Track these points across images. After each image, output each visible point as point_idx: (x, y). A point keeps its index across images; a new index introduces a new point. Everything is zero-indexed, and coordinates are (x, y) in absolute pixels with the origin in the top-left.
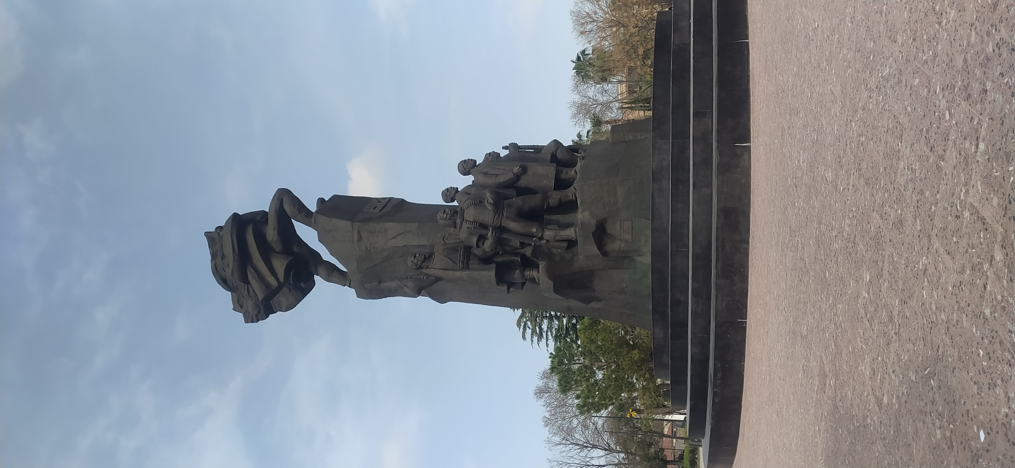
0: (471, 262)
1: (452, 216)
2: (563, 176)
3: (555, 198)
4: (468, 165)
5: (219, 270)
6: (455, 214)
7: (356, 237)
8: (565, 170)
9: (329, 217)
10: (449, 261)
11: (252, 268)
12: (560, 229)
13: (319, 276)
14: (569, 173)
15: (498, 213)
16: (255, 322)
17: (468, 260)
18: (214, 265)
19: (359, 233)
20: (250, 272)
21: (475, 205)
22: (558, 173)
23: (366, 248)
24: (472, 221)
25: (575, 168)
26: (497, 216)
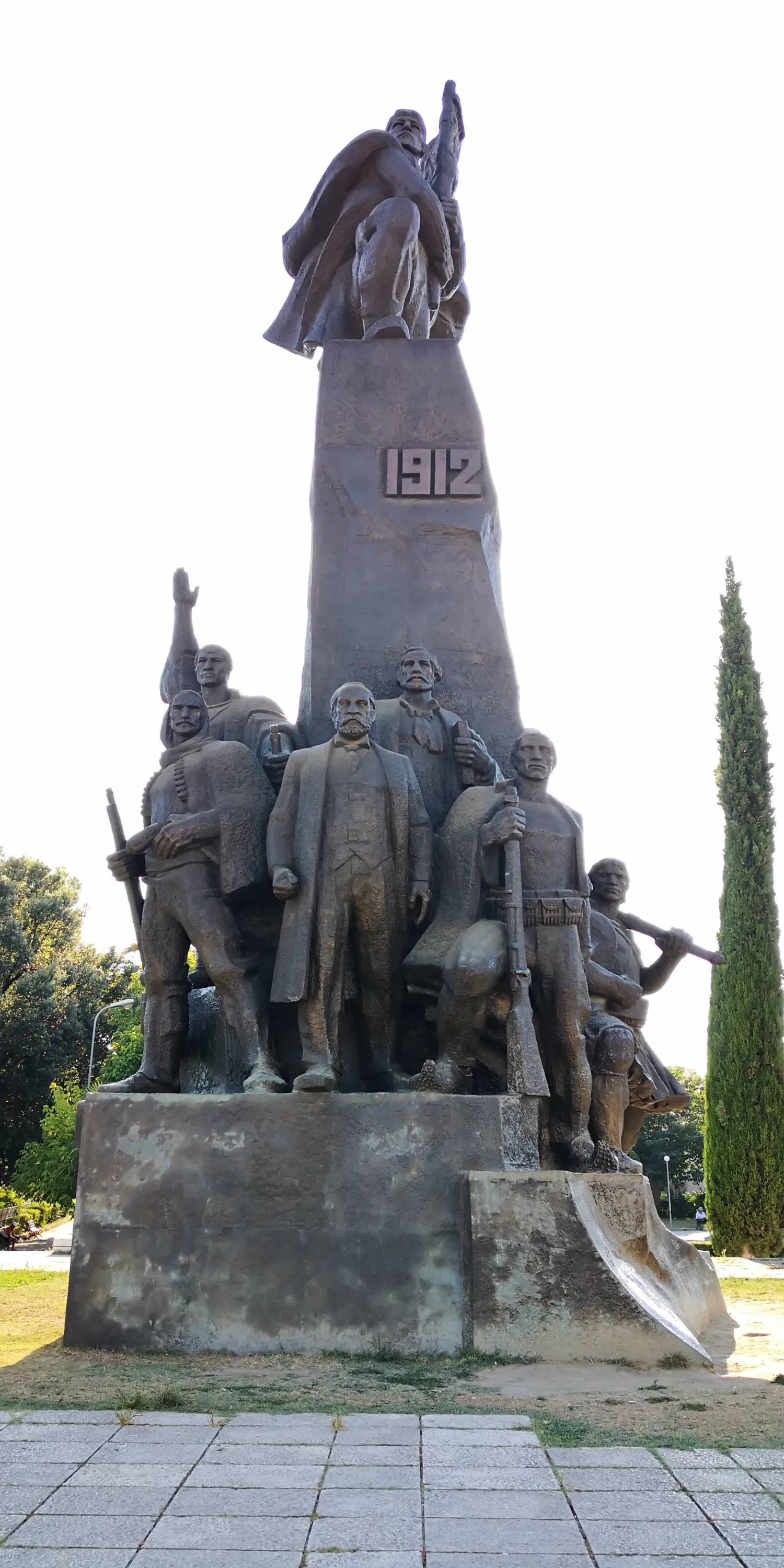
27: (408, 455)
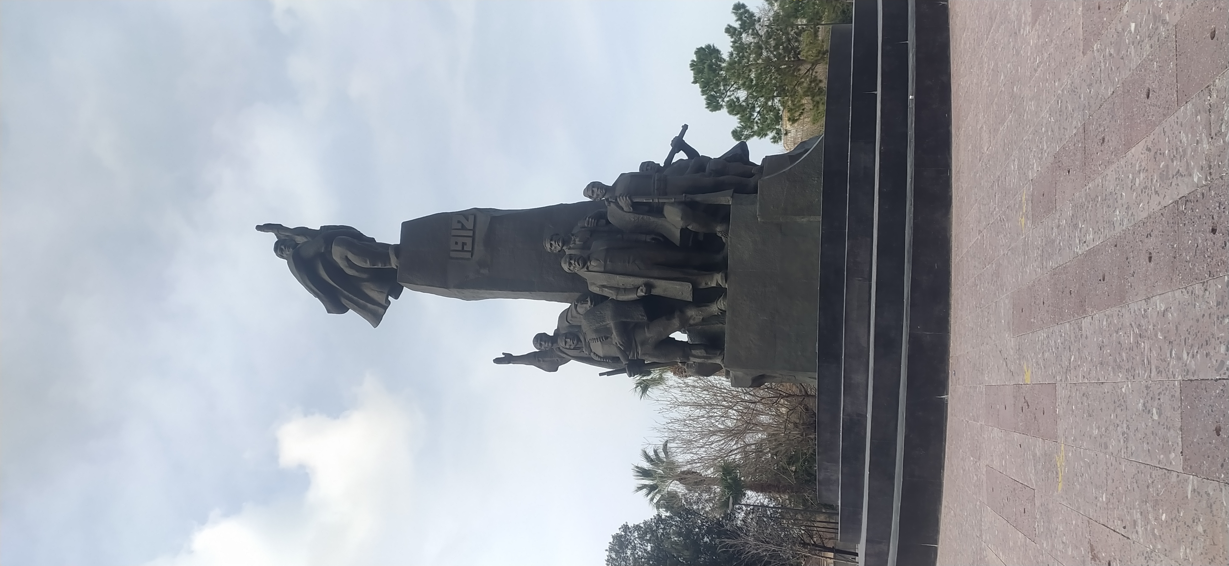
27: (454, 247)
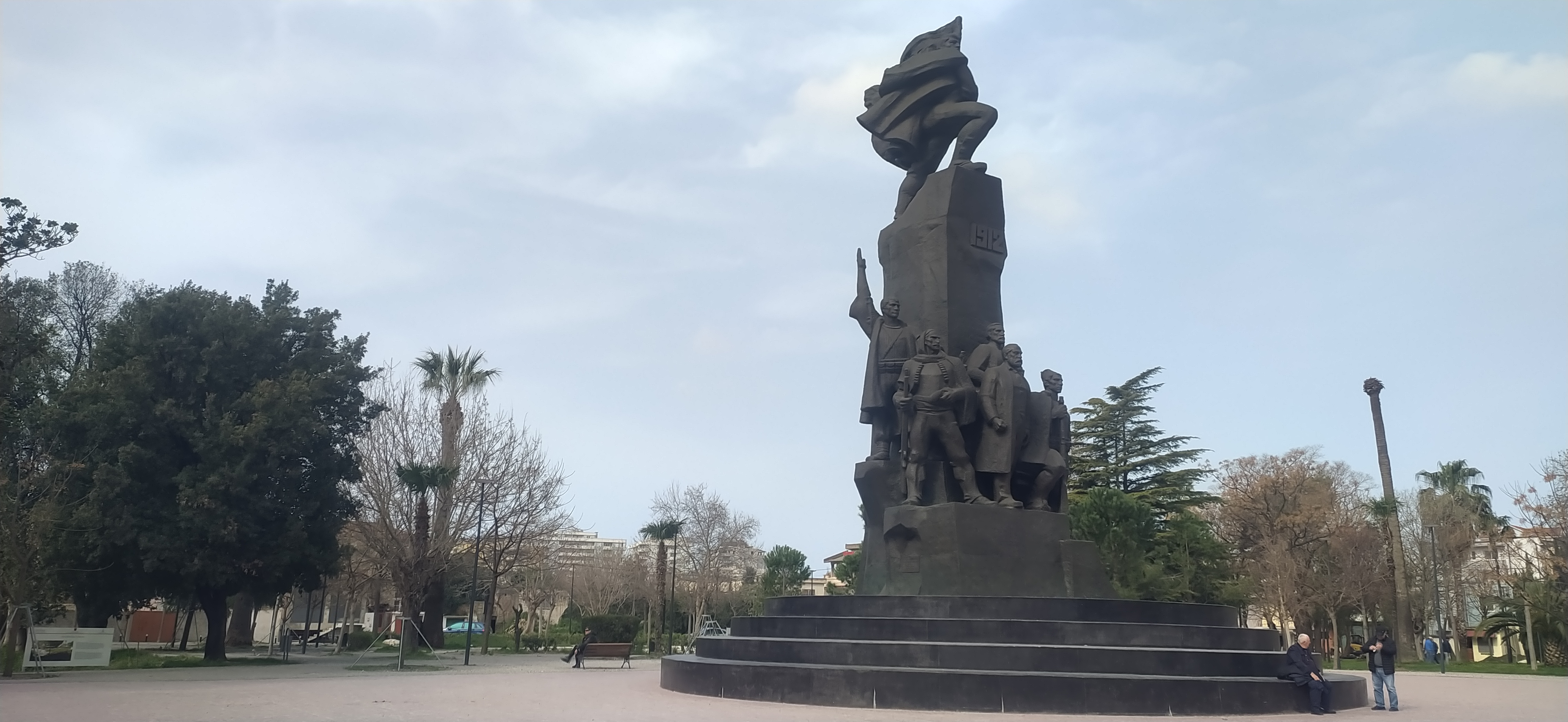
0: (889, 375)
1: (930, 347)
2: (998, 483)
3: (965, 474)
4: (1012, 358)
5: (920, 45)
6: (932, 351)
7: (932, 222)
8: (1007, 484)
9: (952, 185)
10: (888, 349)
11: (899, 97)
12: (919, 483)
13: (906, 176)
14: (1002, 490)
15: (930, 405)
16: (867, 103)
17: (891, 372)
18: (924, 37)
19: (936, 226)
20: (893, 96)
21: (941, 375)
22: (1002, 475)
23: (921, 238)
24: (922, 374)
25: (1011, 497)
26: (926, 404)
